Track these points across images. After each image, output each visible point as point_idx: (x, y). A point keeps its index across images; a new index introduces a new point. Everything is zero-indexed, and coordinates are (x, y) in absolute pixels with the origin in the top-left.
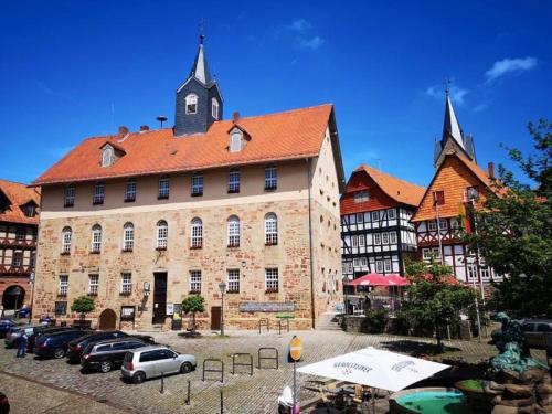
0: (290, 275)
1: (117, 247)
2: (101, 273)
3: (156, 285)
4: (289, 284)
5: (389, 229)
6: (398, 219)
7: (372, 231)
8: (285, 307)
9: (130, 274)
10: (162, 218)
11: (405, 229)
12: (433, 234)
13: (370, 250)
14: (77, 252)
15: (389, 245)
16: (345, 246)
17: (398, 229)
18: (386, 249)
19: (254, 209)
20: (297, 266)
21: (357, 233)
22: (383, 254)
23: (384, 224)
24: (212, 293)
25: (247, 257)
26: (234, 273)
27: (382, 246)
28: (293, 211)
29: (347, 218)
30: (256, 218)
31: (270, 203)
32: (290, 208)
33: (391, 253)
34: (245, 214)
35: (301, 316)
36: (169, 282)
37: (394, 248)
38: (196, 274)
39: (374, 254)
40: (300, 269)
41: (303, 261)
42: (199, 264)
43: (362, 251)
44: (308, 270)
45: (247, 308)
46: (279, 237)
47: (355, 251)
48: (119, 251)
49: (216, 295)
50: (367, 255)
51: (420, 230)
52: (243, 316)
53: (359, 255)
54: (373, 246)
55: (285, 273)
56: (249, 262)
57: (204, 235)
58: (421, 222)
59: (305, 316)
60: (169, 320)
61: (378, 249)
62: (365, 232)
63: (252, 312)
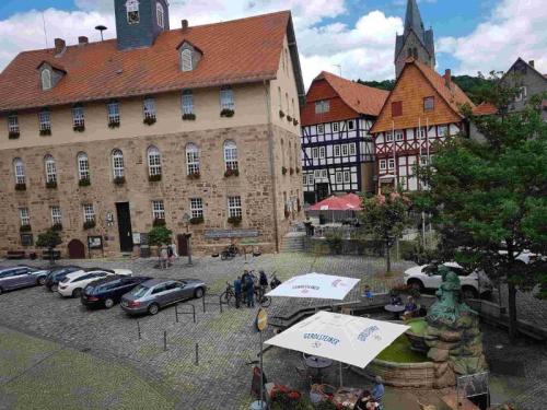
0: (252, 202)
1: (73, 178)
2: (61, 205)
3: (119, 215)
4: (251, 211)
5: (348, 141)
6: (358, 130)
7: (332, 142)
8: (250, 233)
9: (91, 205)
10: (116, 146)
11: (363, 139)
12: (390, 145)
13: (330, 162)
14: (32, 184)
15: (349, 156)
16: (306, 158)
17: (357, 140)
18: (345, 160)
19: (211, 135)
20: (259, 194)
21: (318, 144)
22: (342, 165)
23: (344, 136)
24: (176, 222)
25: (208, 185)
26: (196, 201)
27: (341, 157)
28: (251, 137)
29: (307, 129)
30: (214, 145)
31: (227, 129)
32: (249, 134)
33: (350, 164)
34: (203, 141)
35: (264, 241)
36: (132, 213)
37: (353, 159)
38: (158, 204)
39: (334, 166)
40: (262, 197)
41: (265, 189)
42: (161, 194)
43: (323, 162)
44: (270, 198)
45: (212, 235)
46: (239, 164)
47: (316, 163)
48: (77, 182)
49: (180, 224)
50: (328, 167)
51: (378, 141)
52: (209, 243)
53: (320, 167)
54: (333, 157)
55: (247, 201)
56: (211, 190)
57: (162, 164)
58: (379, 133)
59: (269, 241)
60: (136, 249)
61: (338, 161)
62: (325, 143)
63: (217, 239)
